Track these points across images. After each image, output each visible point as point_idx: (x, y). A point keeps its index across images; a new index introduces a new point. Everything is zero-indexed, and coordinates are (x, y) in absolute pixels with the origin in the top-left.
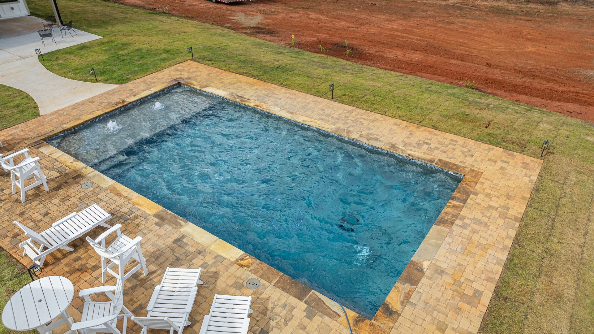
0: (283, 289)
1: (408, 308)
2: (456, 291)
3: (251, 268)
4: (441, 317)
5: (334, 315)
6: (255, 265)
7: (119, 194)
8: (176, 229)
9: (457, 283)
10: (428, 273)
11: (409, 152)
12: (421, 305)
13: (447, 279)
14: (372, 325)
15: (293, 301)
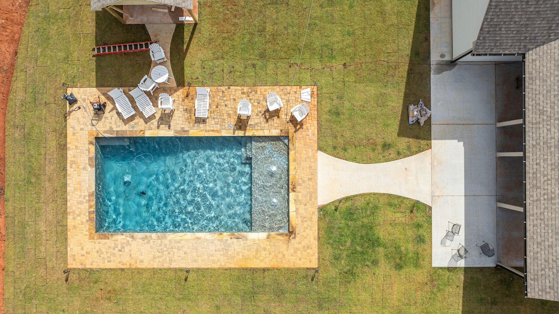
0: (123, 131)
1: (87, 148)
2: (77, 163)
3: (138, 132)
4: (78, 151)
5: (105, 132)
6: (138, 134)
7: (213, 131)
8: (175, 130)
9: (78, 167)
10: (88, 166)
11: (123, 237)
12: (84, 151)
13: (81, 167)
14: (94, 136)
15: (118, 129)
